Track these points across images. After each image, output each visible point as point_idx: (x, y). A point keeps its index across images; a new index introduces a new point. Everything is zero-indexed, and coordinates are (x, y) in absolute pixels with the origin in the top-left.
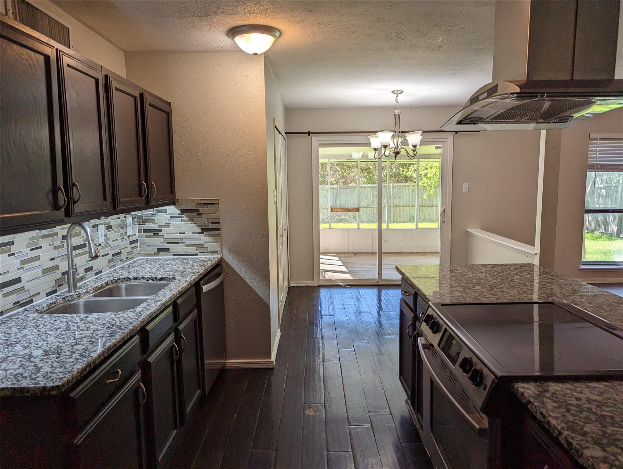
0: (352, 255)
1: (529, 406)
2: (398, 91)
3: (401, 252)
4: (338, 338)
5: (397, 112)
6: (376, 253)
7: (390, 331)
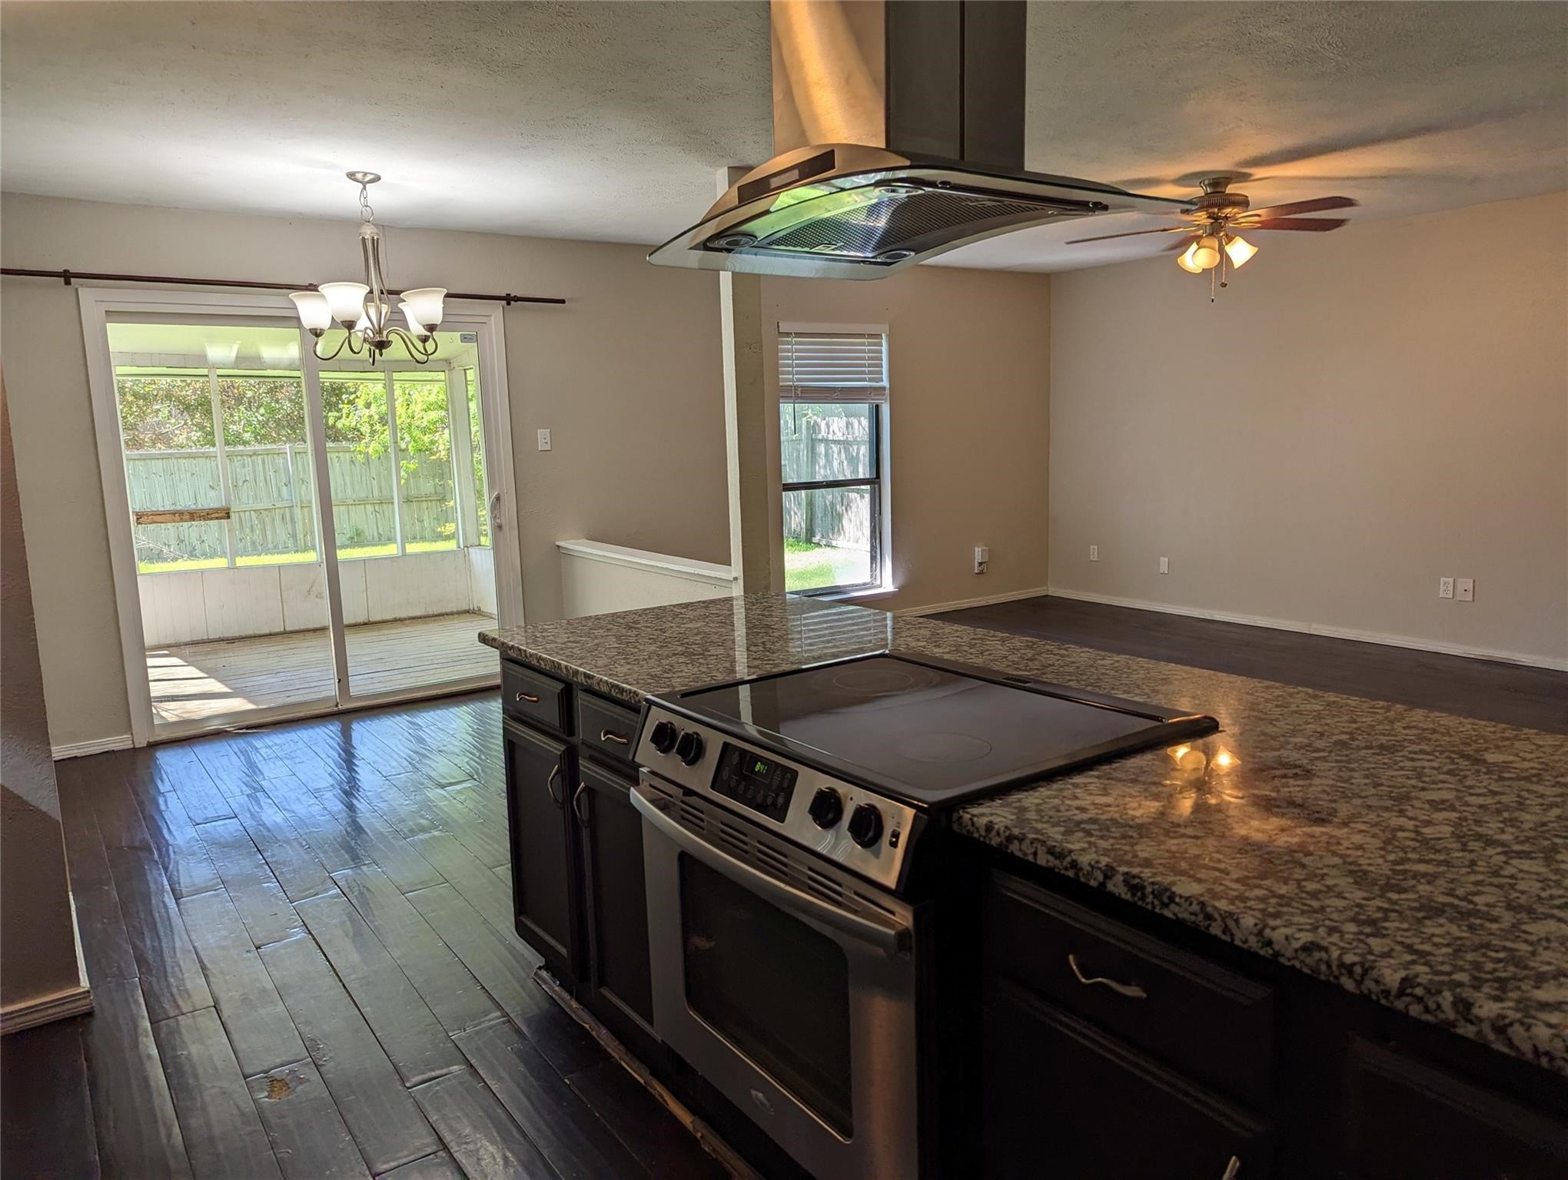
0: (224, 645)
1: (1014, 847)
2: (365, 174)
3: (366, 621)
4: (277, 874)
5: (368, 232)
6: (324, 629)
7: (423, 822)
